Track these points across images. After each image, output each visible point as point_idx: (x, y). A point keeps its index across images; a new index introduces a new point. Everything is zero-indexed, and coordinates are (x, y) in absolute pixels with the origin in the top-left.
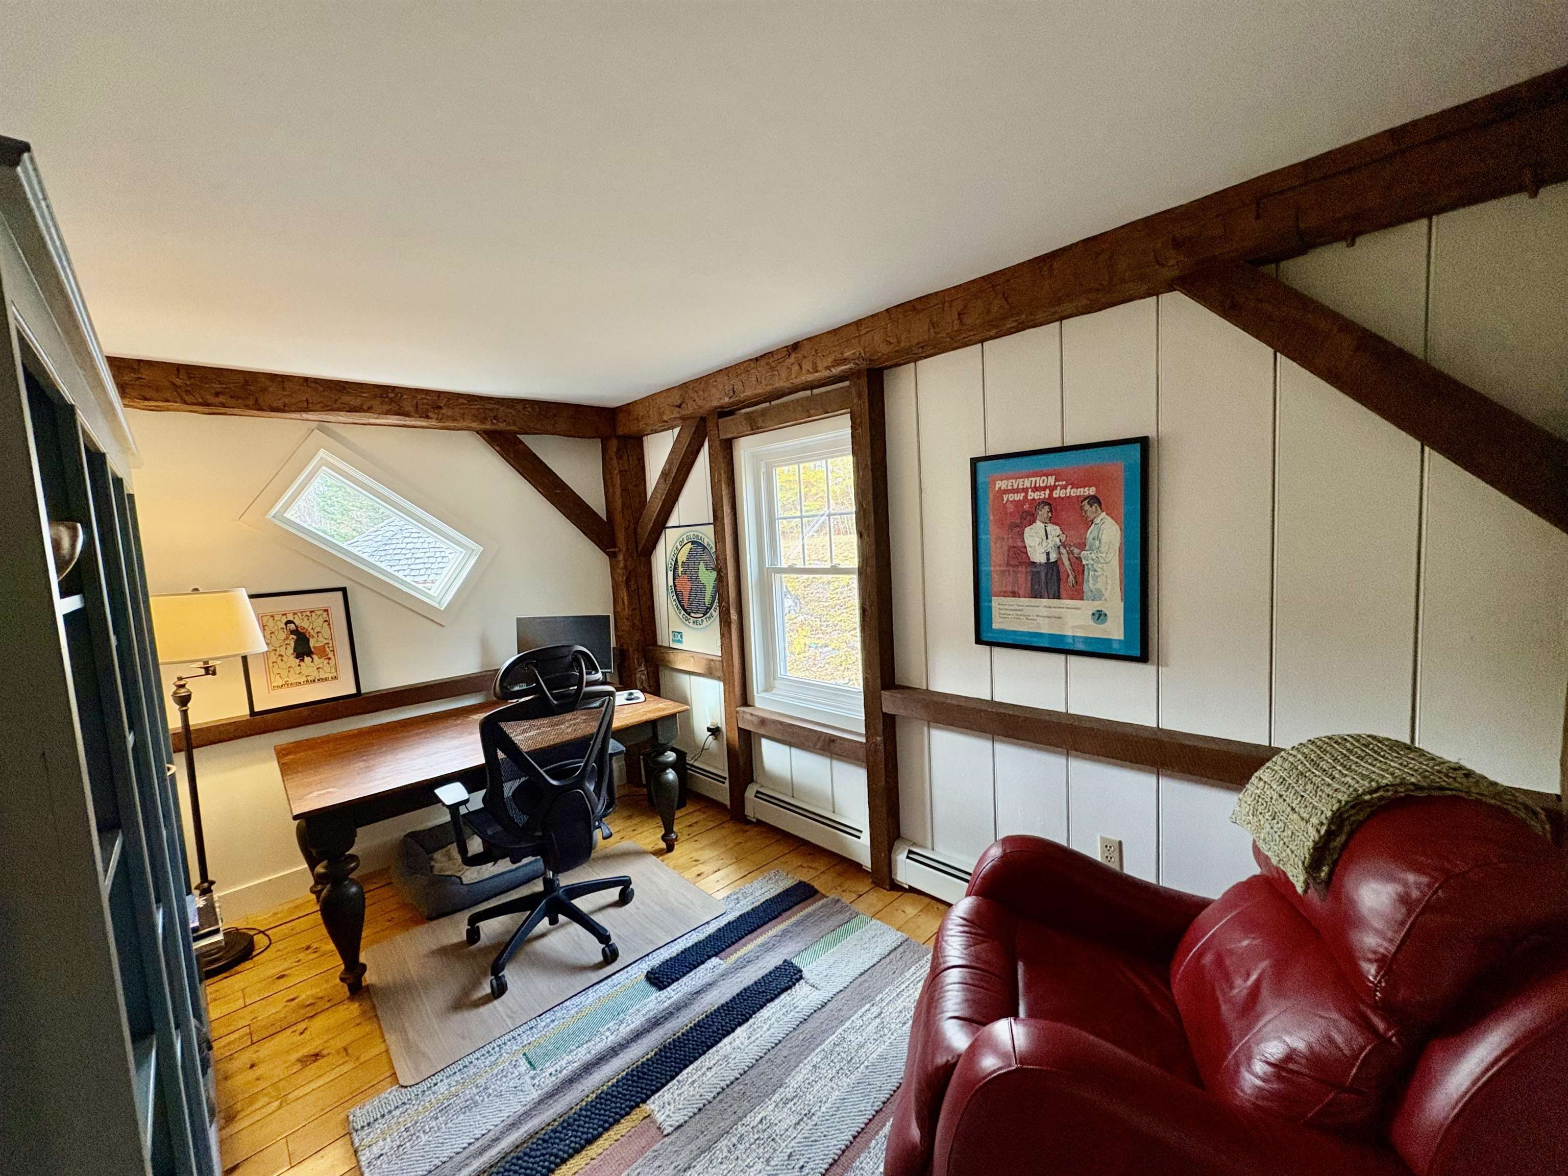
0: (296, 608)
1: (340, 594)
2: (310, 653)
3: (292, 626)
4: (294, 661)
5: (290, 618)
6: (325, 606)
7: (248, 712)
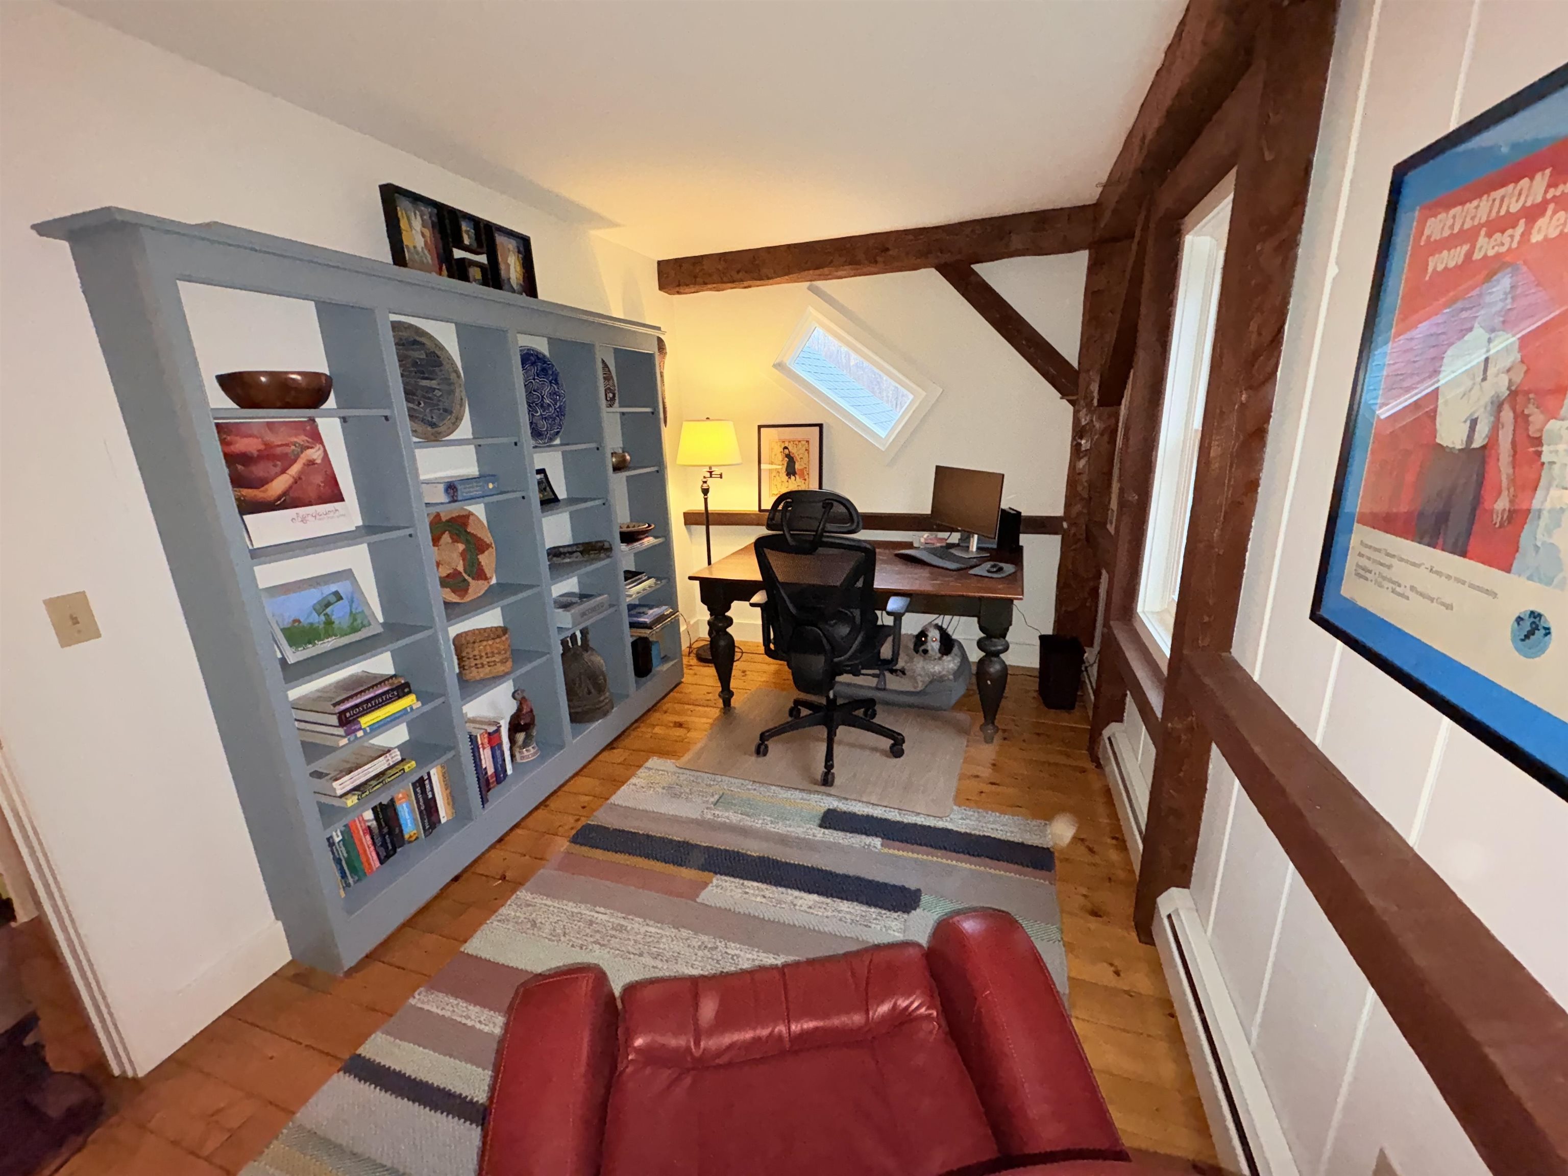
0: (791, 437)
1: (817, 429)
2: (794, 474)
3: (786, 451)
4: (784, 477)
5: (786, 445)
6: (806, 438)
7: (757, 509)
